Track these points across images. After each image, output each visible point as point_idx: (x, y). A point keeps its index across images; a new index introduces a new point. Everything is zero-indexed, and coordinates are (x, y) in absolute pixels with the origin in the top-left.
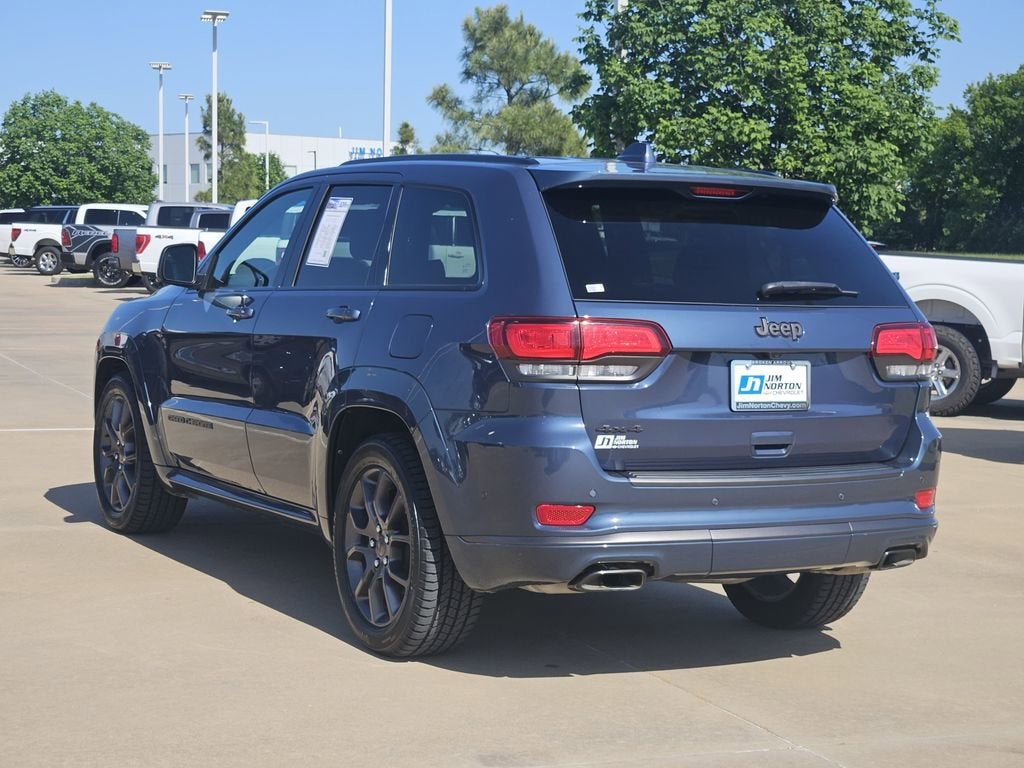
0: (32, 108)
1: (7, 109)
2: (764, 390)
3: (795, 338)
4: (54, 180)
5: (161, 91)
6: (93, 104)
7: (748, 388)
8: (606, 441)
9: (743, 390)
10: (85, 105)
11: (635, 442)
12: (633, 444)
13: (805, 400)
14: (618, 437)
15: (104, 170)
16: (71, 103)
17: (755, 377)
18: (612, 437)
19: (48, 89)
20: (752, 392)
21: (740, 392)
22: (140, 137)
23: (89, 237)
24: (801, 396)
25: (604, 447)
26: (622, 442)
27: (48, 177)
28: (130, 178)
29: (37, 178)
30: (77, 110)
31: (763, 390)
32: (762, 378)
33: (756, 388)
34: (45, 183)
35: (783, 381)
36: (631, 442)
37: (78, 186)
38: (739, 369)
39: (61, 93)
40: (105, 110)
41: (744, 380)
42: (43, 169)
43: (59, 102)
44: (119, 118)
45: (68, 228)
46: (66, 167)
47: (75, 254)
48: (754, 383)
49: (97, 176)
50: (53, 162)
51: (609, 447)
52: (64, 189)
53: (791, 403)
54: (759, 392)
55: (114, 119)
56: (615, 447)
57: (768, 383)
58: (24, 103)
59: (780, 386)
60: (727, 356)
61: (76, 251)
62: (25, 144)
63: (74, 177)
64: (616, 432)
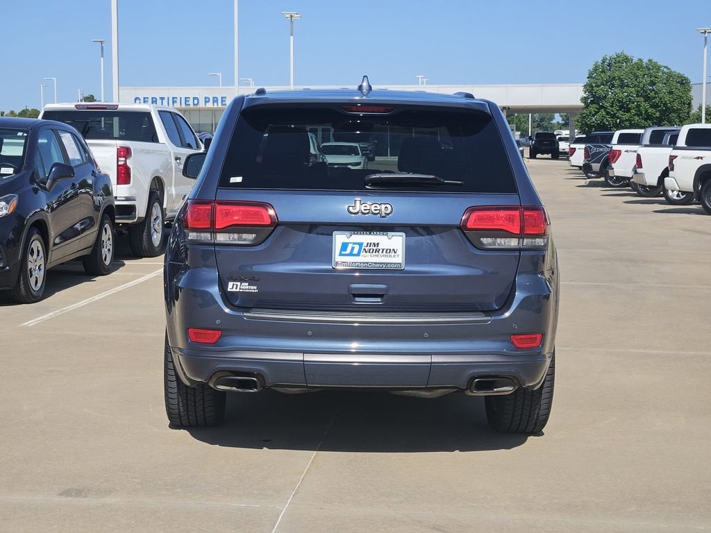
0: (608, 66)
1: (591, 67)
2: (363, 253)
3: (383, 215)
4: (620, 114)
5: (706, 49)
6: (650, 61)
7: (348, 251)
8: (235, 286)
9: (343, 253)
10: (645, 61)
11: (255, 288)
12: (253, 289)
13: (400, 262)
14: (243, 284)
15: (655, 106)
16: (635, 60)
17: (354, 243)
18: (239, 284)
19: (619, 52)
20: (351, 254)
21: (341, 255)
22: (684, 82)
23: (602, 152)
24: (398, 259)
25: (234, 290)
26: (245, 287)
27: (616, 112)
28: (674, 111)
29: (608, 113)
30: (639, 65)
31: (361, 254)
32: (361, 244)
33: (355, 251)
34: (613, 116)
35: (380, 247)
36: (252, 287)
37: (636, 118)
38: (340, 238)
39: (629, 55)
40: (659, 64)
41: (345, 246)
42: (612, 106)
43: (627, 59)
44: (668, 69)
45: (589, 146)
46: (628, 105)
47: (593, 164)
48: (353, 248)
49: (650, 110)
50: (619, 102)
51: (238, 290)
52: (627, 120)
53: (387, 264)
54: (358, 254)
55: (665, 70)
56: (241, 290)
57: (367, 248)
58: (604, 62)
59: (378, 251)
60: (329, 228)
61: (593, 162)
62: (600, 91)
63: (633, 111)
64: (242, 281)
